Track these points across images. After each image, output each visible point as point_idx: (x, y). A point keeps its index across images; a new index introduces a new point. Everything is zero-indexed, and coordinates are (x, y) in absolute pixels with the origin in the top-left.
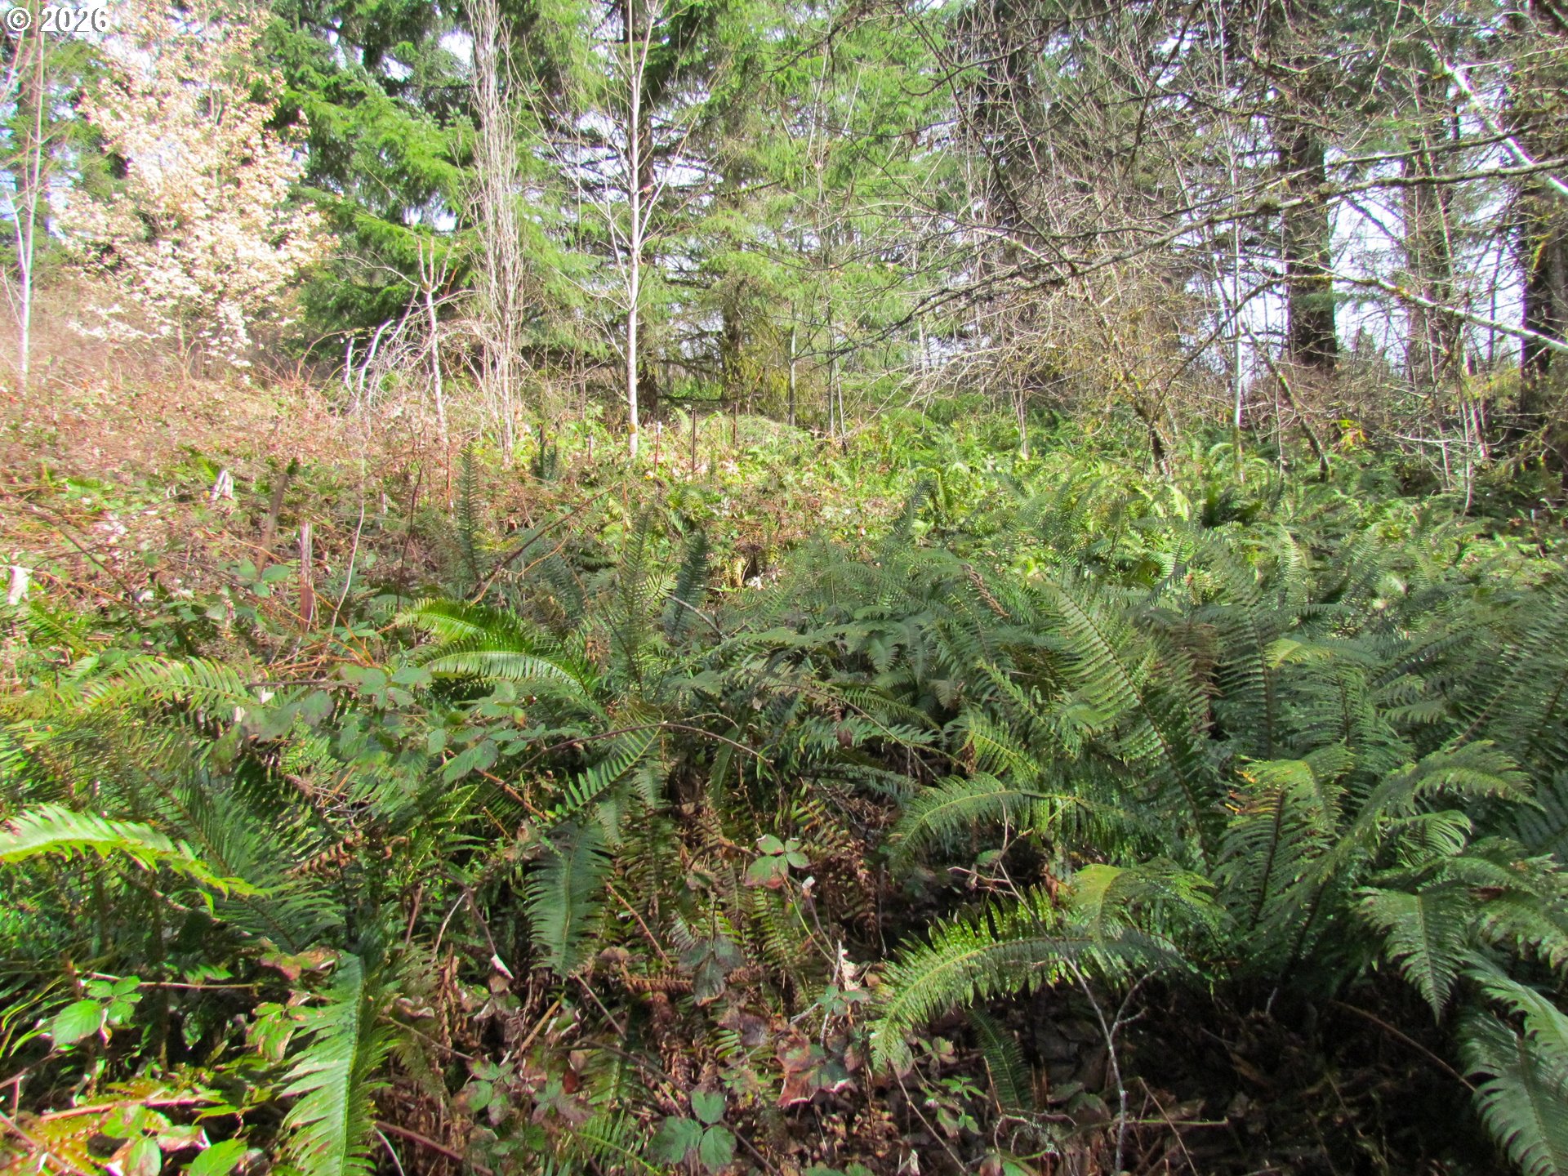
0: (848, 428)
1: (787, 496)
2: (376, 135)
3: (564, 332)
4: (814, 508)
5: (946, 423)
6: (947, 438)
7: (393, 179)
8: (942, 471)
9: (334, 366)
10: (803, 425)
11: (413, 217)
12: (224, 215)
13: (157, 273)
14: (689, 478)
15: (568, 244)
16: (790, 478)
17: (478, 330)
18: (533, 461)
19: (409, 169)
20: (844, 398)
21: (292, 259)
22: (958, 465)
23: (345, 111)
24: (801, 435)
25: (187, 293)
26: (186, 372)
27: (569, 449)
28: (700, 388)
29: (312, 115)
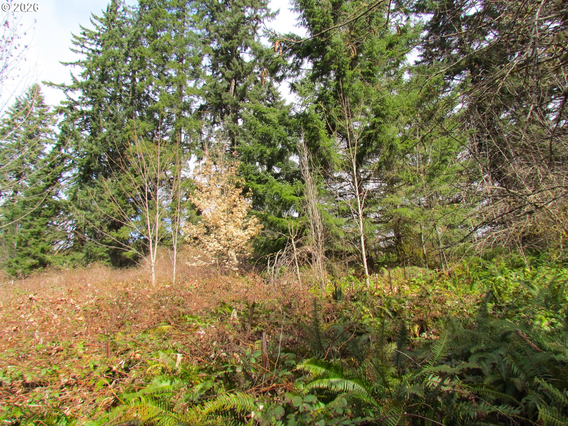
0: (450, 267)
1: (431, 298)
2: (272, 191)
3: (338, 245)
4: (442, 302)
5: (490, 260)
6: (492, 266)
7: (278, 204)
8: (494, 281)
9: (264, 267)
10: (431, 267)
11: (285, 214)
12: (229, 223)
13: (210, 244)
14: (390, 293)
15: (336, 215)
16: (430, 289)
17: (309, 249)
18: (333, 294)
19: (283, 200)
20: (446, 255)
21: (249, 234)
22: (499, 277)
23: (263, 186)
24: (431, 272)
25: (219, 249)
26: (219, 274)
27: (346, 288)
28: (389, 258)
29: (253, 189)
